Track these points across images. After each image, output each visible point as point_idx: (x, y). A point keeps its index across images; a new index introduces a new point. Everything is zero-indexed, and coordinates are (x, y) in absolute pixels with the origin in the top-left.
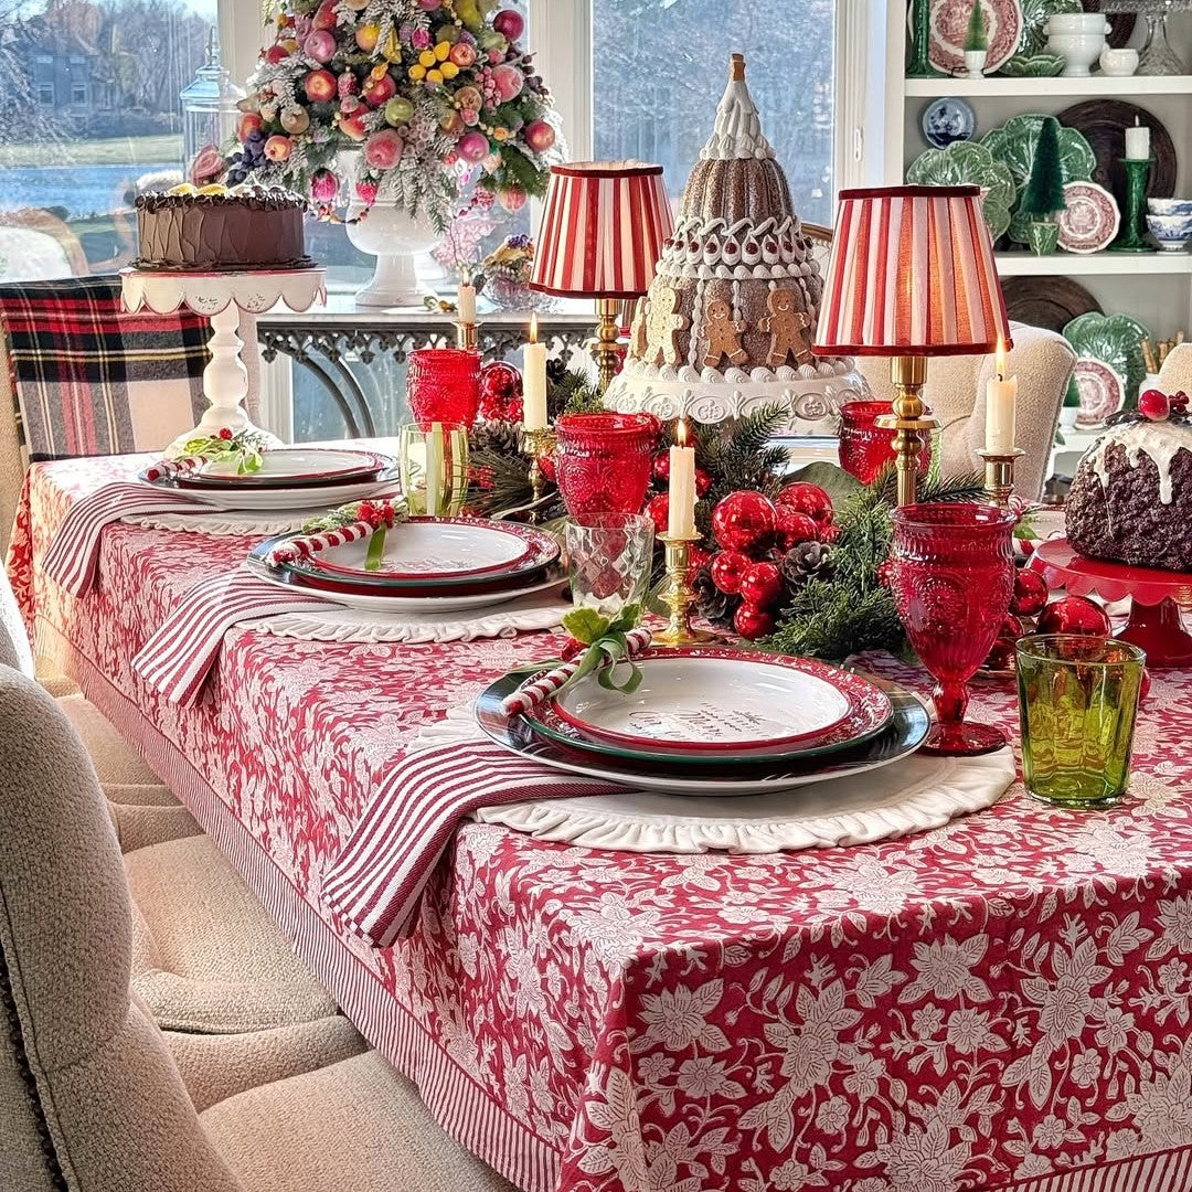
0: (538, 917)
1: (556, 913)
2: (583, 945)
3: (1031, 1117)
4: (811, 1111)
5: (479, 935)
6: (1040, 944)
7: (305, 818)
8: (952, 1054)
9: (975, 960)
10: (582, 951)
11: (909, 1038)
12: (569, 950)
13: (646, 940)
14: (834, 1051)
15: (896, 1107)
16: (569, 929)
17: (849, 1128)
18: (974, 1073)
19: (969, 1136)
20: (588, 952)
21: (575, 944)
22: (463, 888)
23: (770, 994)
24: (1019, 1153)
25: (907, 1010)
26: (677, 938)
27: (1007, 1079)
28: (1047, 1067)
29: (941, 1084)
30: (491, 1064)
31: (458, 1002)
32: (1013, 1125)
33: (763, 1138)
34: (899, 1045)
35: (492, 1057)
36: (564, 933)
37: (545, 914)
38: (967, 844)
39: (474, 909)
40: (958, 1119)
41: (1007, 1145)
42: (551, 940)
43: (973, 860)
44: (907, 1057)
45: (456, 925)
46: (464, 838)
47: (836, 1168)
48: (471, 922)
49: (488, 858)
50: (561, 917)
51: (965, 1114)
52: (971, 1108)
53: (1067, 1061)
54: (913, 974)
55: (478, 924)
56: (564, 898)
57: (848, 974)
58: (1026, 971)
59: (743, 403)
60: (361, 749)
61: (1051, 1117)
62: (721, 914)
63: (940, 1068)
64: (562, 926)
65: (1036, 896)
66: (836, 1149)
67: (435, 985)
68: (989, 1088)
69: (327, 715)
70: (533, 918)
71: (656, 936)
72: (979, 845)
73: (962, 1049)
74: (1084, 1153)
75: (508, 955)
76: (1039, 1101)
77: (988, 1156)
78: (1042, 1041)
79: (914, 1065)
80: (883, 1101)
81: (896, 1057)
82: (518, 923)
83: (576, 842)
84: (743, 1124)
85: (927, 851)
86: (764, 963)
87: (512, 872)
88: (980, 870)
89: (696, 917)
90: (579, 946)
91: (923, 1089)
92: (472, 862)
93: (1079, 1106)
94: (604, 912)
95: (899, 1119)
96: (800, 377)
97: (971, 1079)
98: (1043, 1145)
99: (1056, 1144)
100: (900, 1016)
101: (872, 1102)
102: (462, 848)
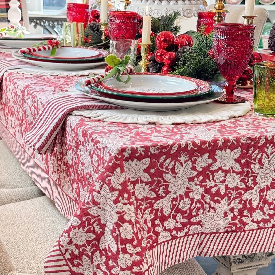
0: (90, 140)
1: (96, 138)
2: (104, 147)
3: (252, 210)
4: (178, 203)
5: (73, 150)
6: (258, 153)
7: (25, 125)
8: (226, 188)
9: (236, 157)
10: (104, 149)
11: (212, 182)
12: (100, 150)
13: (124, 144)
14: (187, 184)
15: (206, 203)
16: (100, 143)
17: (190, 209)
18: (233, 194)
19: (230, 215)
20: (105, 149)
21: (102, 147)
22: (68, 136)
23: (166, 164)
24: (247, 222)
25: (213, 172)
26: (135, 144)
27: (245, 197)
28: (258, 194)
29: (222, 197)
30: (76, 191)
31: (66, 173)
32: (246, 212)
33: (162, 212)
34: (209, 184)
35: (76, 189)
36: (98, 144)
37: (93, 139)
38: (235, 124)
39: (71, 141)
40: (227, 209)
41: (243, 219)
42: (94, 147)
43: (237, 128)
44: (211, 187)
45: (66, 148)
46: (69, 120)
47: (184, 221)
48: (71, 146)
49: (76, 124)
50: (97, 139)
51: (230, 207)
52: (232, 205)
53: (265, 193)
54: (215, 160)
55: (73, 146)
56: (98, 133)
57: (193, 159)
58: (253, 162)
59: (168, 11)
60: (40, 99)
61: (258, 211)
62: (151, 139)
63: (222, 192)
64: (98, 142)
65: (258, 137)
66: (185, 215)
67: (60, 169)
68: (238, 200)
69: (31, 91)
70: (89, 141)
71: (128, 143)
72: (238, 124)
73: (230, 186)
74: (269, 223)
75: (81, 155)
76: (255, 205)
77: (236, 221)
78: (257, 185)
79: (214, 190)
80: (202, 201)
81: (208, 187)
82: (84, 144)
83: (105, 120)
84: (155, 207)
85: (221, 125)
86: (165, 153)
87: (82, 127)
88: (239, 130)
89: (142, 139)
90: (103, 148)
91: (216, 198)
92: (71, 127)
93: (268, 207)
94: (111, 137)
95: (207, 207)
96: (185, 4)
97: (232, 196)
98: (255, 220)
99: (260, 219)
100: (210, 174)
101: (198, 201)
102: (68, 123)
